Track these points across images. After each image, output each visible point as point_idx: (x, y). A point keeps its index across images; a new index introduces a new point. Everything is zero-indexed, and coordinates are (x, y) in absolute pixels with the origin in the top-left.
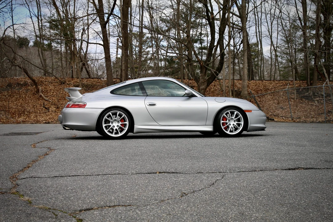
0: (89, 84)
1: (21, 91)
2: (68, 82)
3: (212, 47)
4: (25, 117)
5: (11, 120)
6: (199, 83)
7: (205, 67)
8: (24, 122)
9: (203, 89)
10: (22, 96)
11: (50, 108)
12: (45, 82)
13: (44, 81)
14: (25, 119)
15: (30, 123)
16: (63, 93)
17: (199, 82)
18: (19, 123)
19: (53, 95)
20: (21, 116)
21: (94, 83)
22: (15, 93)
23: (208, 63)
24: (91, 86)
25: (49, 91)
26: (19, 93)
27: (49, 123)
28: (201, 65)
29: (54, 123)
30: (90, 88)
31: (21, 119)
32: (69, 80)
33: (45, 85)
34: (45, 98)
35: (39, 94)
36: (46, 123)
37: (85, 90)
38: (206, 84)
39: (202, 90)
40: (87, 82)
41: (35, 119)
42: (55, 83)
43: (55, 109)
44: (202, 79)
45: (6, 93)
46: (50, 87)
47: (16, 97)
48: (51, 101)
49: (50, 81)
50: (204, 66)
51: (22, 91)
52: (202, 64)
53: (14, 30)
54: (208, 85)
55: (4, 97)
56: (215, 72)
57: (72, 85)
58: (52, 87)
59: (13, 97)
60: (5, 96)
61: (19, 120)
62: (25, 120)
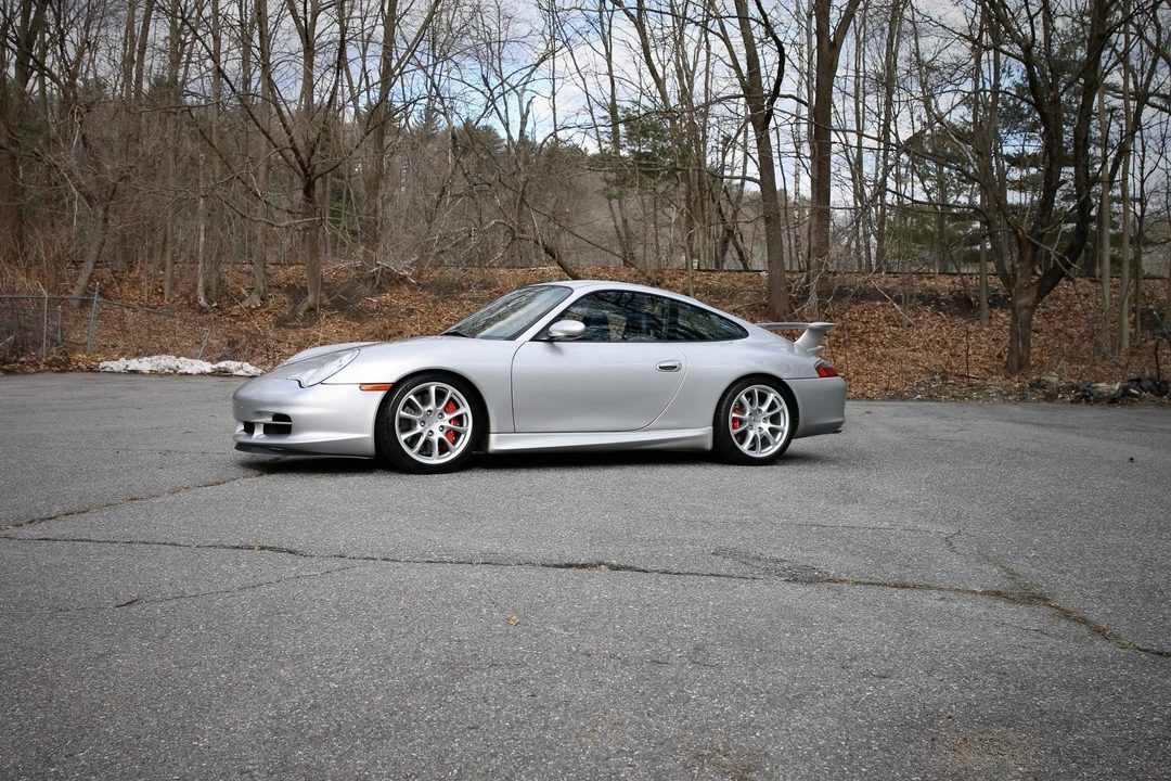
0: (726, 288)
2: (668, 282)
3: (1054, 184)
6: (1013, 290)
7: (1033, 244)
9: (1026, 307)
17: (1013, 286)
21: (739, 284)
23: (1041, 231)
28: (1018, 237)
30: (724, 297)
38: (1035, 293)
39: (1021, 308)
44: (1022, 276)
50: (1028, 240)
52: (1020, 234)
54: (1040, 296)
56: (1061, 259)
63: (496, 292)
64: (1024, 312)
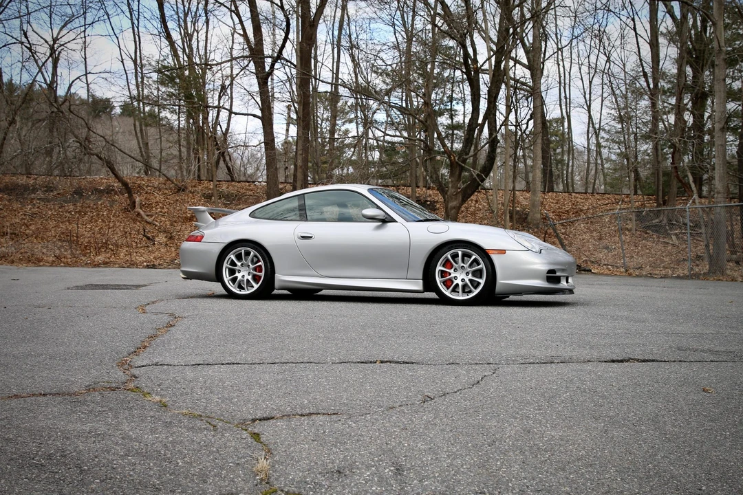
0: (233, 193)
1: (99, 203)
2: (190, 189)
3: (474, 126)
4: (108, 255)
5: (82, 260)
6: (446, 197)
7: (460, 165)
8: (106, 264)
9: (454, 208)
10: (101, 213)
11: (157, 239)
12: (147, 186)
13: (144, 185)
14: (109, 258)
15: (117, 265)
16: (181, 210)
17: (446, 193)
18: (97, 265)
19: (161, 212)
20: (101, 252)
21: (242, 191)
22: (89, 207)
23: (465, 156)
24: (236, 196)
25: (154, 205)
26: (97, 208)
27: (154, 267)
28: (450, 160)
29: (165, 268)
30: (233, 200)
31: (100, 258)
32: (193, 184)
33: (147, 193)
34: (146, 218)
35: (136, 210)
36: (148, 267)
37: (224, 204)
38: (461, 198)
39: (452, 209)
40: (228, 188)
41: (128, 258)
42: (166, 189)
43: (165, 240)
44: (452, 187)
45: (71, 207)
46: (156, 198)
47: (91, 215)
48: (157, 223)
49: (156, 186)
50: (457, 162)
51: (101, 204)
52: (453, 158)
53: (88, 85)
54: (464, 201)
55: (67, 214)
56: (478, 175)
57: (198, 193)
58: (159, 197)
59: (85, 214)
60: (69, 212)
61: (96, 260)
62: (107, 260)
63: (58, 194)
64: (453, 211)
